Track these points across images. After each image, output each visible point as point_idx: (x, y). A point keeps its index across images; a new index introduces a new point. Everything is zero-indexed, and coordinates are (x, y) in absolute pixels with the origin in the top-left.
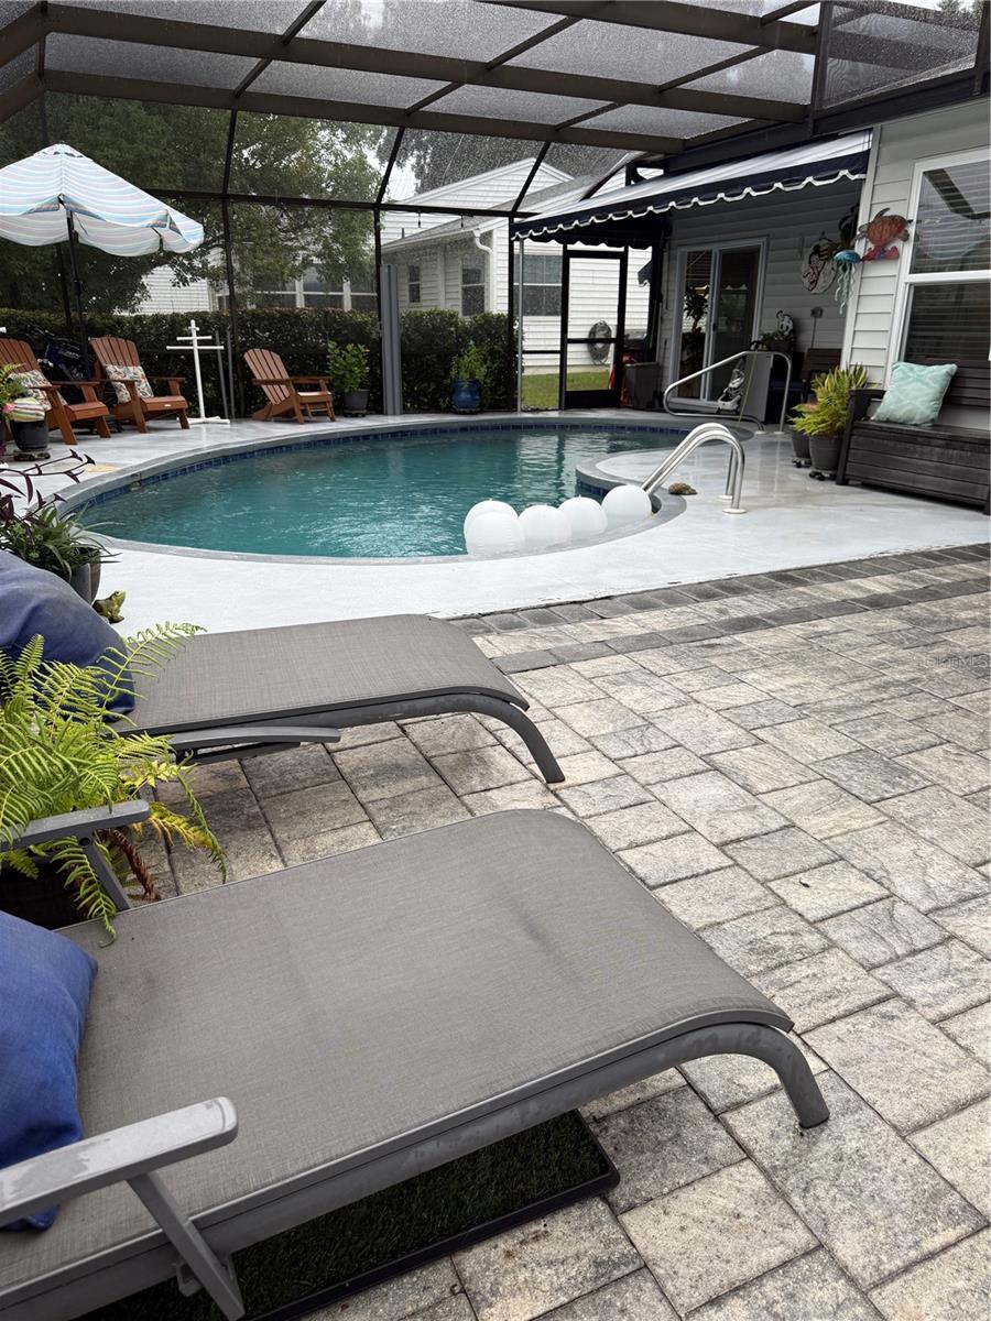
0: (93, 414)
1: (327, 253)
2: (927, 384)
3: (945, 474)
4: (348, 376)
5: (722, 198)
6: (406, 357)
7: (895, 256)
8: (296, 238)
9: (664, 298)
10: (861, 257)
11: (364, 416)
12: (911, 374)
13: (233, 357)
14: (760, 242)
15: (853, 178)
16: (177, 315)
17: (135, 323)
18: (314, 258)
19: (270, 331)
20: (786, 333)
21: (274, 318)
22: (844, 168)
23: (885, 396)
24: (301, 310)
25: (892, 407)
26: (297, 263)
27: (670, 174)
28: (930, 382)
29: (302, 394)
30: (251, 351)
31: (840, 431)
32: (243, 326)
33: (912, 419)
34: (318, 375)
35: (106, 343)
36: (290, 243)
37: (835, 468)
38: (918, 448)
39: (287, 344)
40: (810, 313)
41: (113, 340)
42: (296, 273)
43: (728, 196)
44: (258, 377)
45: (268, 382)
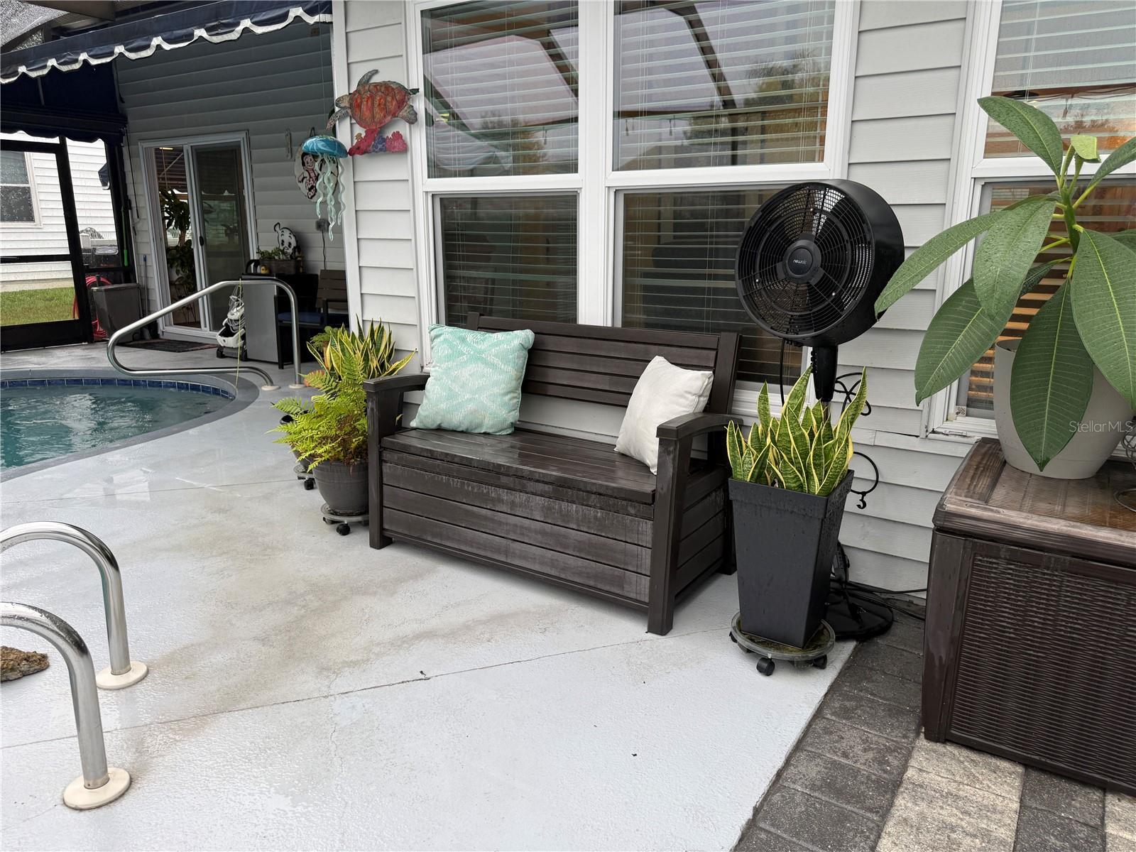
2: (494, 366)
3: (560, 546)
5: (121, 54)
7: (399, 147)
9: (134, 205)
10: (348, 147)
12: (464, 349)
14: (239, 137)
15: (311, 20)
20: (290, 251)
22: (295, 4)
23: (428, 386)
25: (443, 406)
28: (496, 361)
31: (362, 451)
33: (480, 425)
37: (364, 511)
38: (504, 495)
40: (314, 226)
43: (130, 50)
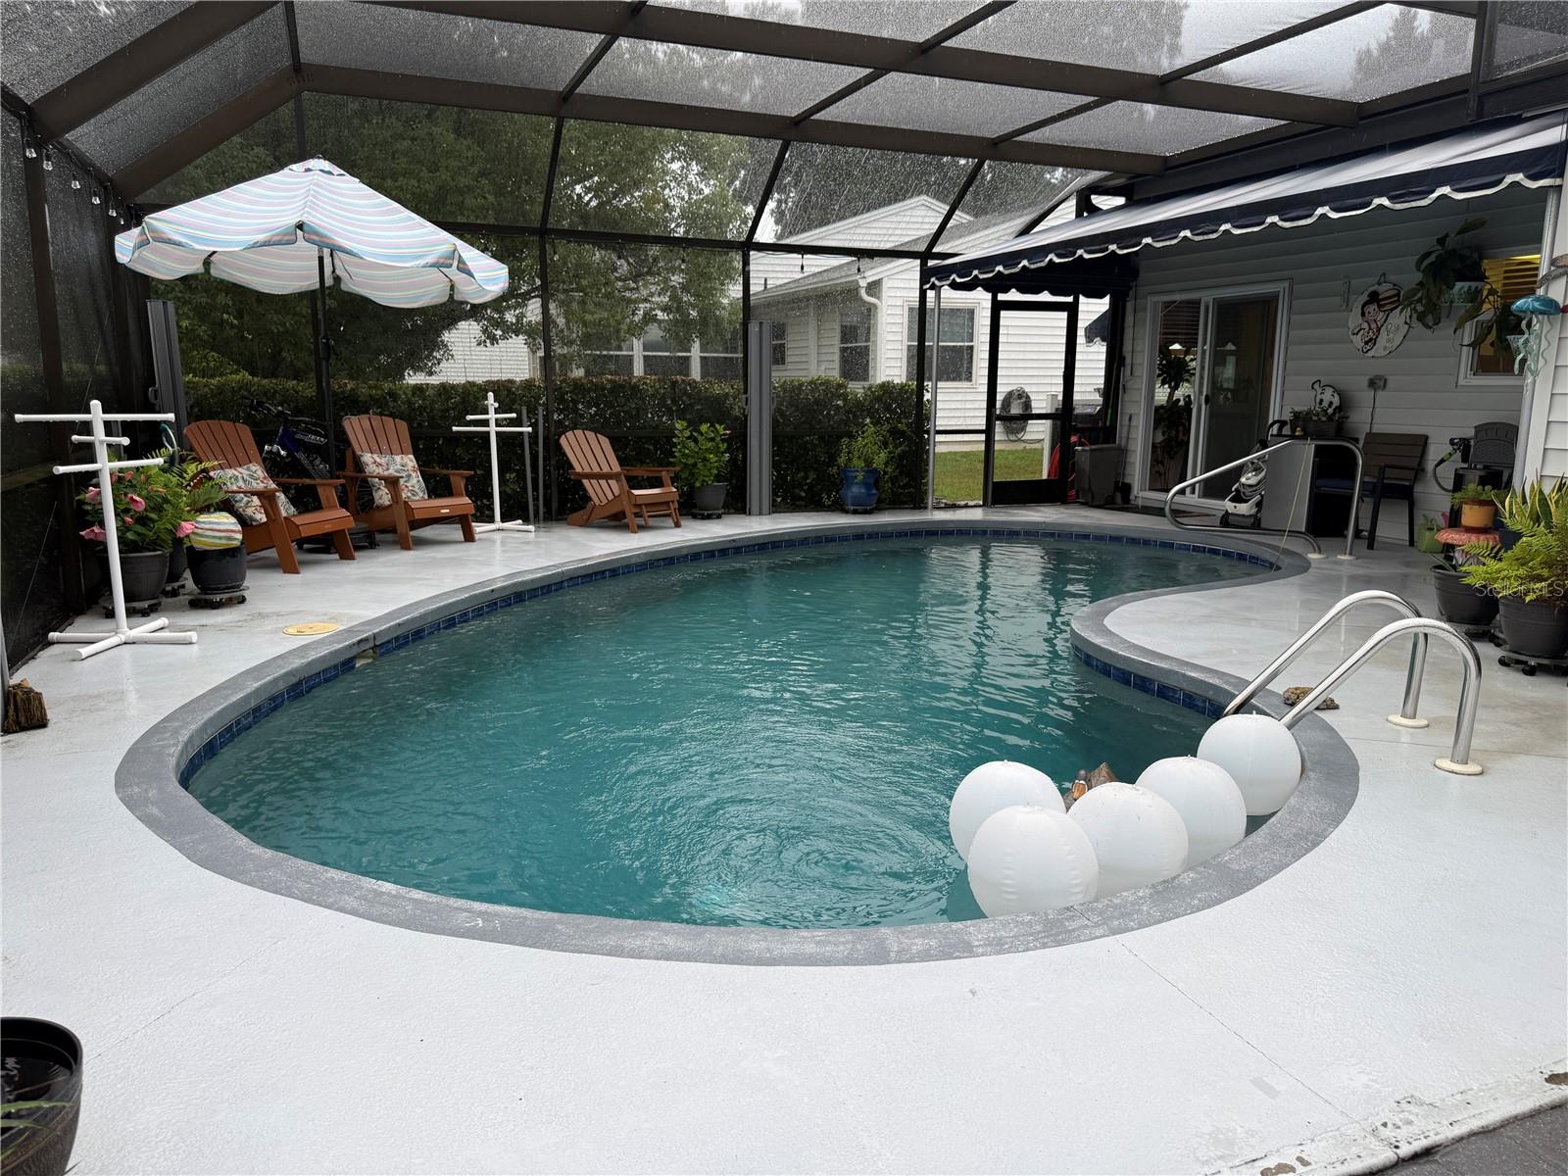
0: (328, 528)
1: (675, 306)
4: (700, 465)
5: (1273, 224)
6: (780, 440)
8: (637, 289)
11: (719, 517)
13: (545, 439)
14: (1278, 287)
15: (1533, 185)
16: (472, 384)
17: (414, 394)
18: (659, 313)
19: (597, 405)
20: (1330, 411)
21: (603, 389)
22: (1515, 171)
24: (640, 379)
26: (636, 319)
27: (1134, 202)
29: (636, 492)
30: (569, 434)
32: (561, 399)
34: (661, 465)
35: (366, 423)
36: (628, 294)
39: (619, 423)
40: (1366, 383)
41: (376, 420)
42: (636, 330)
43: (1237, 228)
44: (578, 469)
45: (590, 476)
